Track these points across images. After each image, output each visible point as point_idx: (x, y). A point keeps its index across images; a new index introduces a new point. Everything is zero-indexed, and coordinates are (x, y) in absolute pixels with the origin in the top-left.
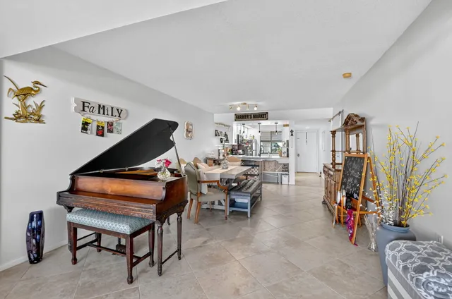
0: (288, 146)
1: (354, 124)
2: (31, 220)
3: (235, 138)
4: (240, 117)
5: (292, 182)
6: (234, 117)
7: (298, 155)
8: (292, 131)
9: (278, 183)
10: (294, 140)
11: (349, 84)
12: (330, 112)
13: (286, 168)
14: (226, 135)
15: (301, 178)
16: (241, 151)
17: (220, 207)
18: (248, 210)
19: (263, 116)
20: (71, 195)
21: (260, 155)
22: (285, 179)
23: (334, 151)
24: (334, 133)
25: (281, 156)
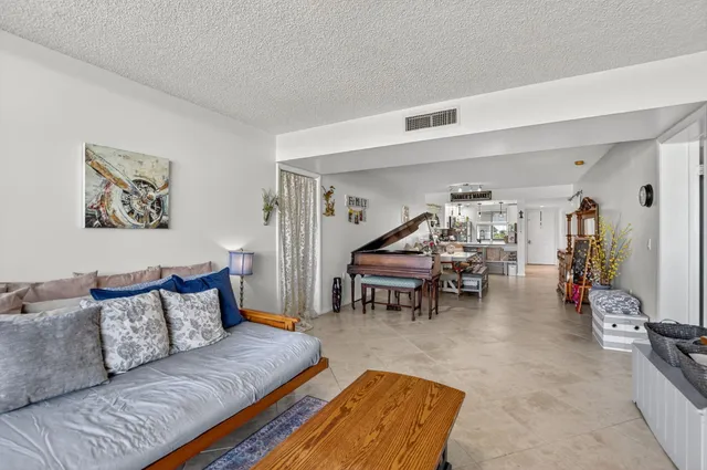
0: (516, 230)
1: (588, 208)
2: (335, 283)
3: (447, 220)
4: (456, 198)
5: (522, 273)
6: (449, 198)
7: (529, 242)
8: (521, 213)
9: (503, 274)
10: (523, 224)
11: (582, 170)
12: (570, 190)
13: (513, 257)
14: (437, 218)
15: (531, 269)
16: (452, 237)
17: (449, 290)
18: (480, 291)
19: (486, 195)
20: (354, 269)
21: (480, 241)
22: (512, 269)
23: (569, 236)
24: (569, 217)
25: (507, 242)
